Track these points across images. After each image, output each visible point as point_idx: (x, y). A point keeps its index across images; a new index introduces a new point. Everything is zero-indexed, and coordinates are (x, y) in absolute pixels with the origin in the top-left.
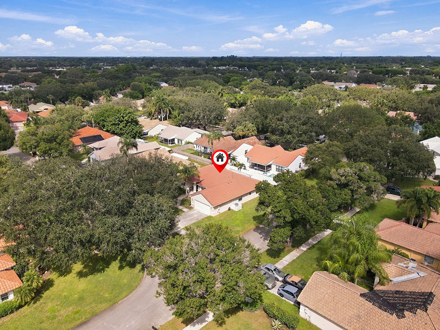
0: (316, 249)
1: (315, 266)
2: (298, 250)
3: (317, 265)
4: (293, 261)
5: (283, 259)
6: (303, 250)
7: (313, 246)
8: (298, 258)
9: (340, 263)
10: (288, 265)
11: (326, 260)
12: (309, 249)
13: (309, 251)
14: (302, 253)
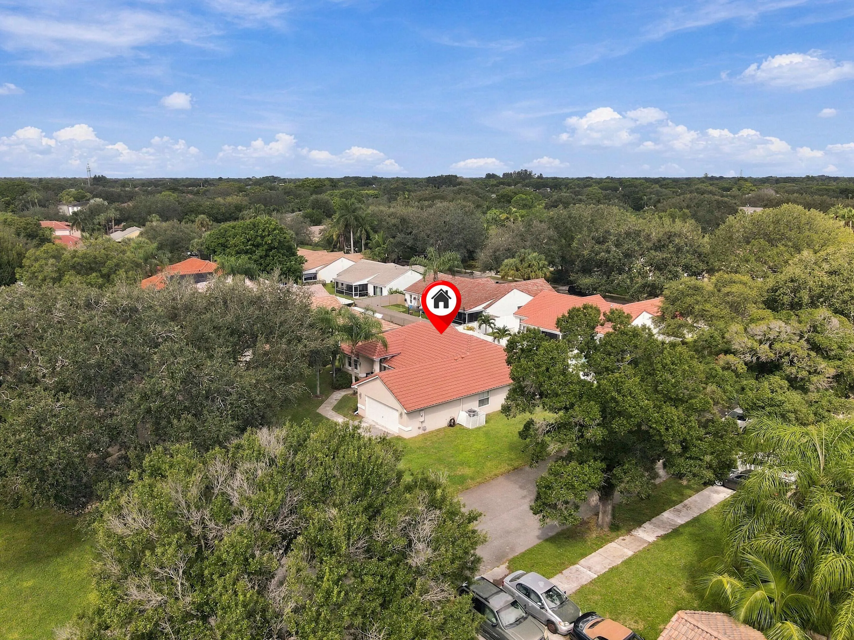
0: (685, 537)
1: (681, 591)
2: (627, 538)
3: (689, 590)
4: (612, 570)
5: (583, 561)
6: (646, 541)
7: (676, 532)
8: (627, 562)
9: (772, 585)
10: (593, 582)
11: (720, 574)
12: (664, 537)
13: (662, 542)
14: (641, 548)
